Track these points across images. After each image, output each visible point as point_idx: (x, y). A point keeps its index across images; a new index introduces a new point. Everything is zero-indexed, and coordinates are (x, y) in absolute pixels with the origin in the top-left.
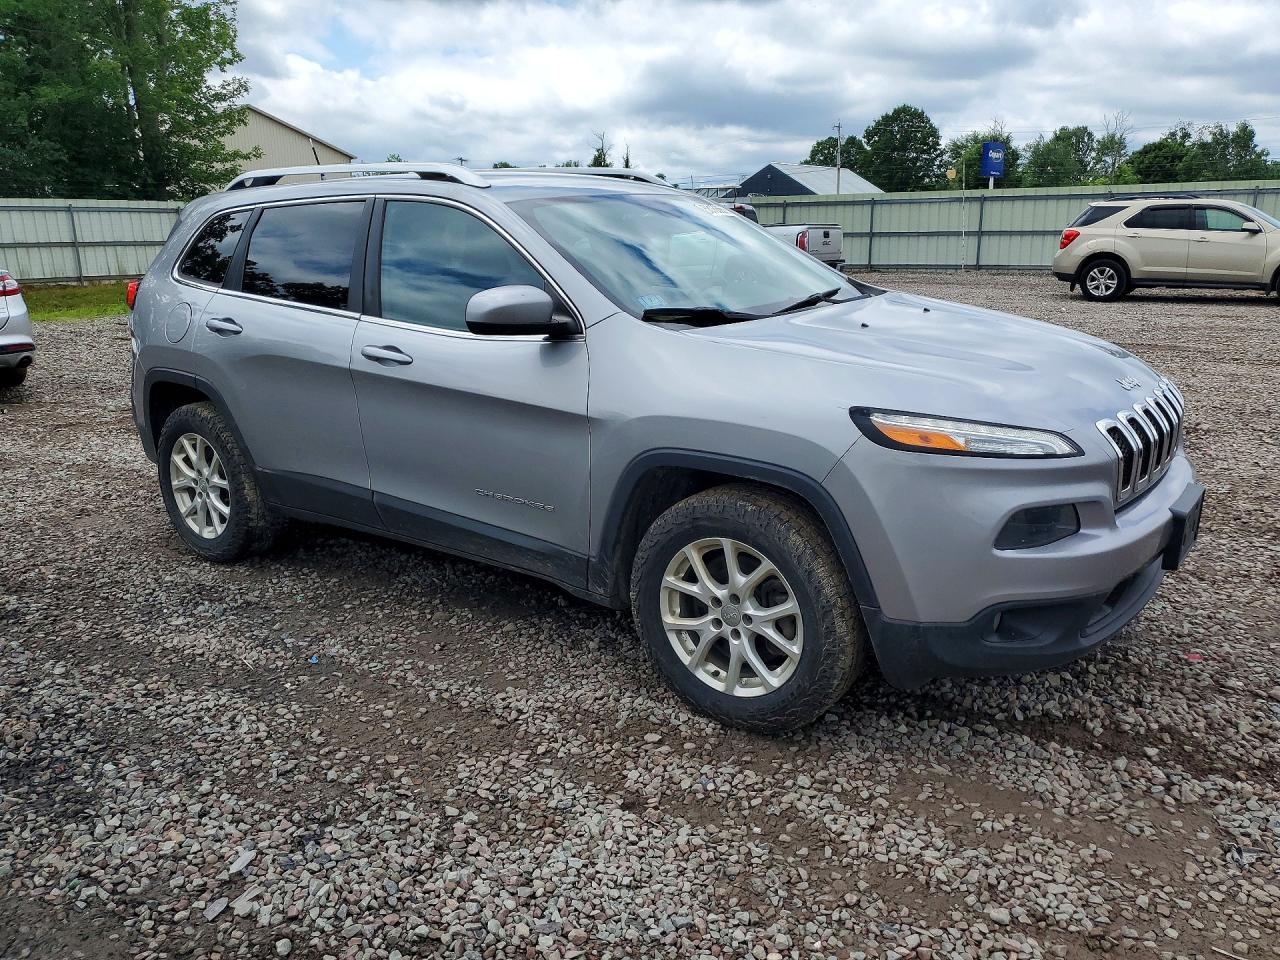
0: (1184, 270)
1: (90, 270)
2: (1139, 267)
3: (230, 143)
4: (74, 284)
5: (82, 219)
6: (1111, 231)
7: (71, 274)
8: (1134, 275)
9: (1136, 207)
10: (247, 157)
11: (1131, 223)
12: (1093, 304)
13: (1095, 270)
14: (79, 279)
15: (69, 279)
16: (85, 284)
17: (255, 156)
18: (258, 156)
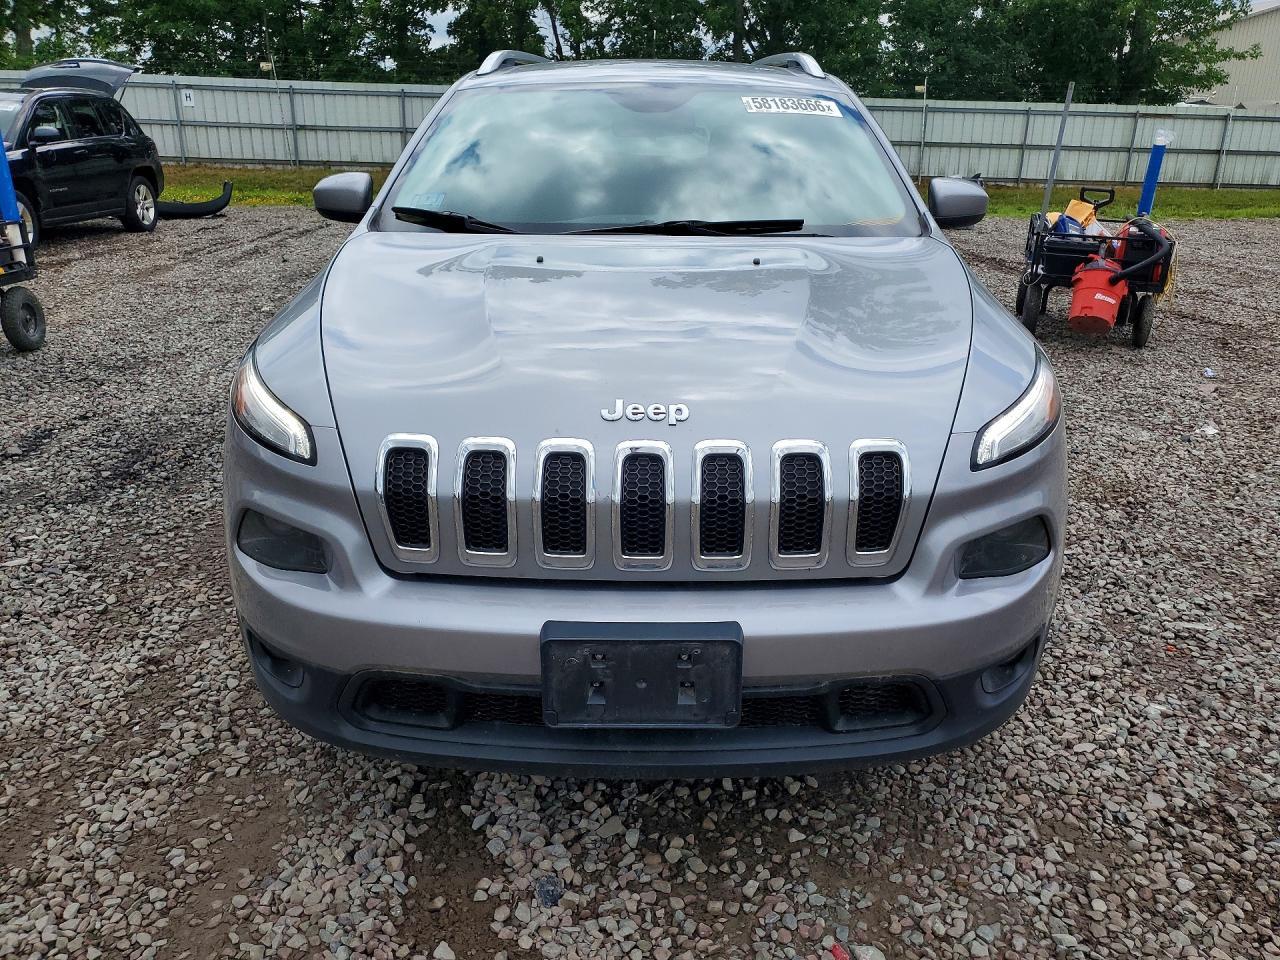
1: (1030, 172)
3: (1224, 41)
4: (1011, 185)
5: (1037, 123)
7: (1011, 175)
10: (1241, 56)
14: (1016, 180)
15: (1007, 180)
16: (1021, 185)
17: (1251, 55)
18: (1255, 56)
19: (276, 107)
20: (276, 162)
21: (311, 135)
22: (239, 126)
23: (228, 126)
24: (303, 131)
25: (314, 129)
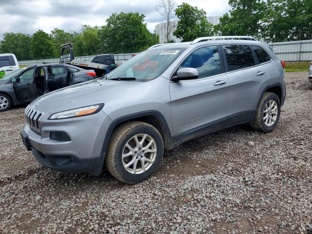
19: (296, 48)
20: (293, 61)
21: (304, 54)
22: (286, 53)
23: (283, 53)
24: (302, 53)
25: (306, 52)
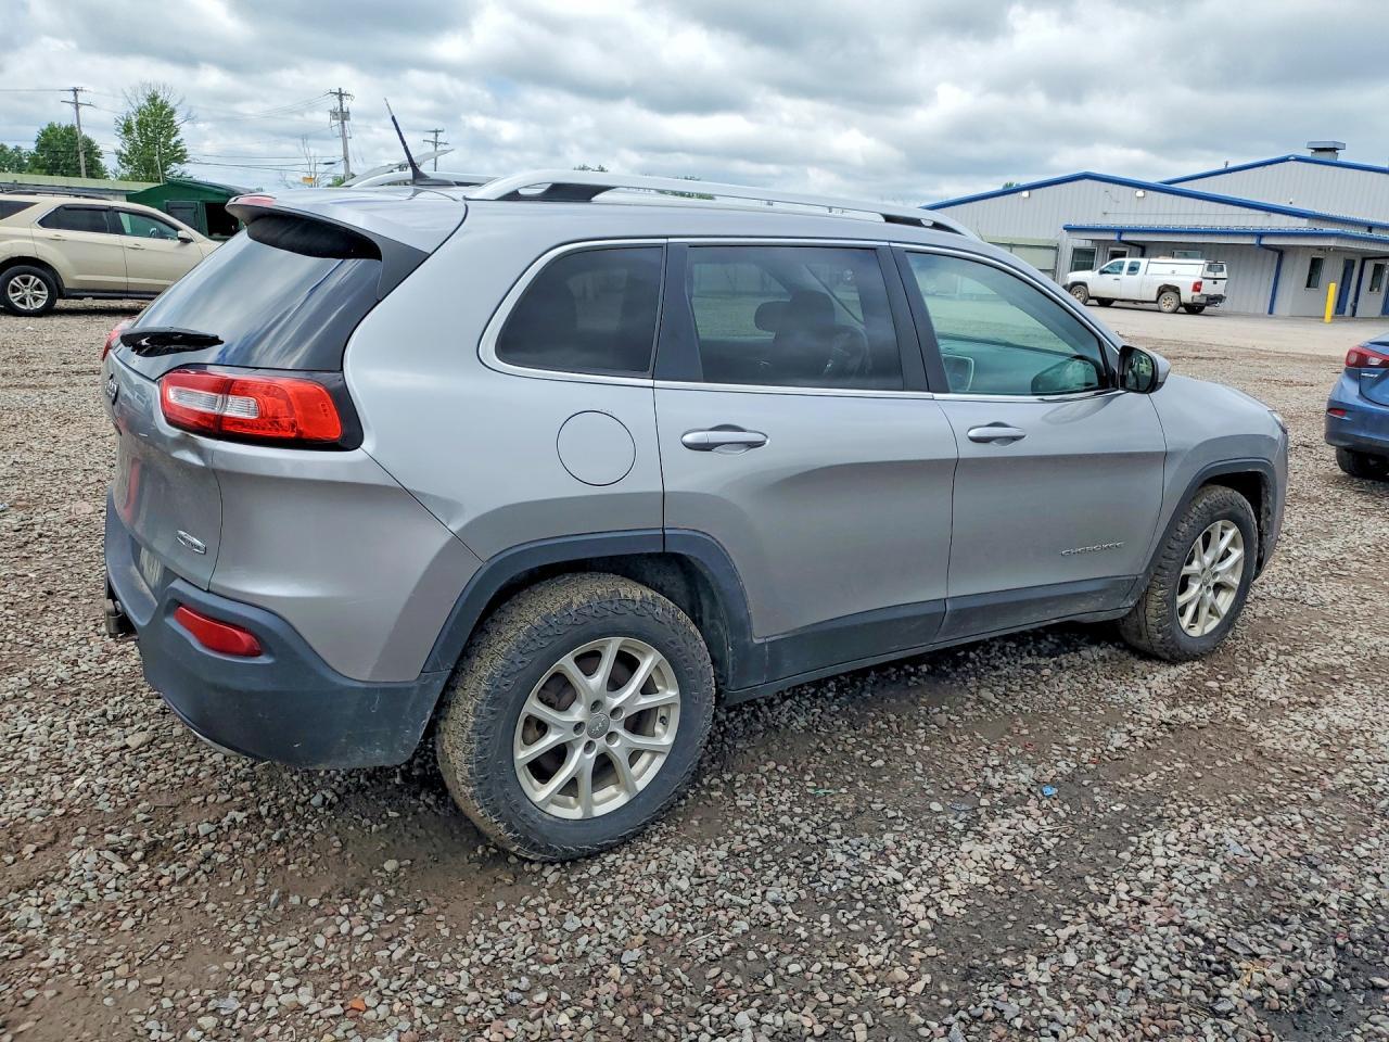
0: (124, 279)
2: (71, 277)
6: (26, 231)
8: (67, 285)
9: (47, 203)
11: (45, 222)
12: (22, 321)
13: (16, 278)
